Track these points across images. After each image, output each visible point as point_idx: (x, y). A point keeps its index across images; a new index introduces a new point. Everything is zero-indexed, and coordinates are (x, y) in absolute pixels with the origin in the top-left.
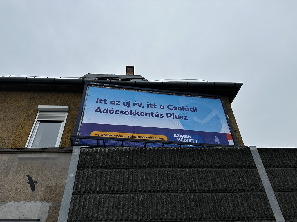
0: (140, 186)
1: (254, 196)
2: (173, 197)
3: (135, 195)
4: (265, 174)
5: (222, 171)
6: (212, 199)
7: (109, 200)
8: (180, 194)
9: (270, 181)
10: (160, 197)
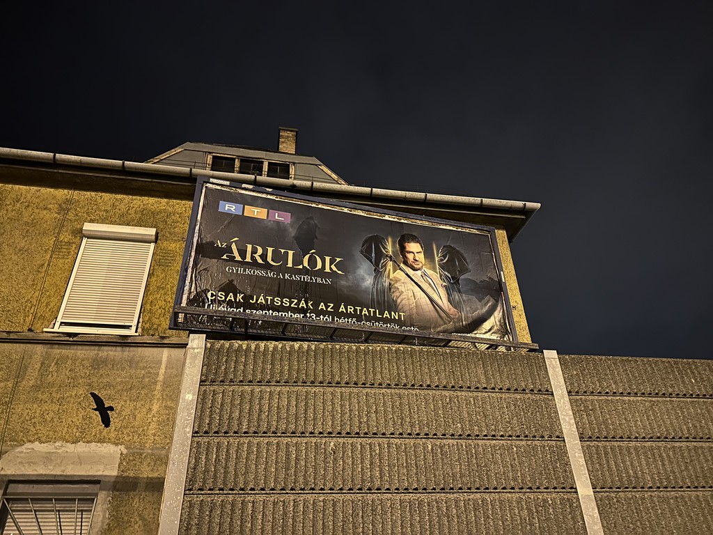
0: (330, 423)
1: (544, 448)
2: (394, 446)
3: (319, 441)
4: (567, 407)
5: (489, 397)
6: (467, 451)
7: (268, 450)
8: (407, 440)
9: (575, 420)
10: (368, 446)
